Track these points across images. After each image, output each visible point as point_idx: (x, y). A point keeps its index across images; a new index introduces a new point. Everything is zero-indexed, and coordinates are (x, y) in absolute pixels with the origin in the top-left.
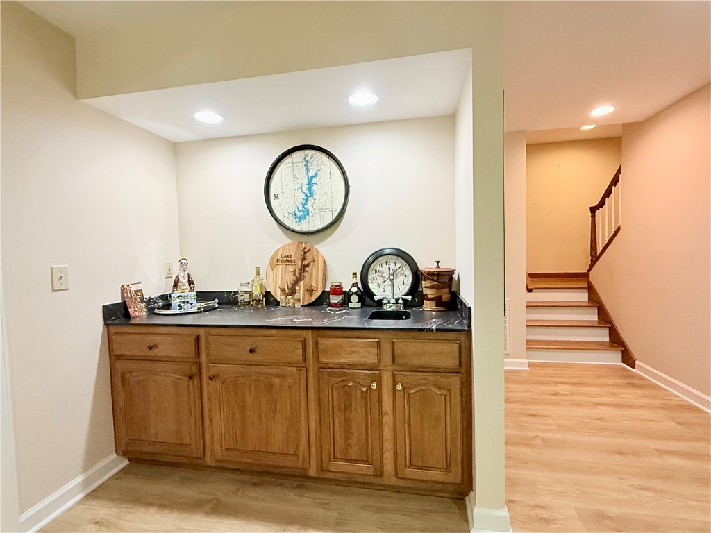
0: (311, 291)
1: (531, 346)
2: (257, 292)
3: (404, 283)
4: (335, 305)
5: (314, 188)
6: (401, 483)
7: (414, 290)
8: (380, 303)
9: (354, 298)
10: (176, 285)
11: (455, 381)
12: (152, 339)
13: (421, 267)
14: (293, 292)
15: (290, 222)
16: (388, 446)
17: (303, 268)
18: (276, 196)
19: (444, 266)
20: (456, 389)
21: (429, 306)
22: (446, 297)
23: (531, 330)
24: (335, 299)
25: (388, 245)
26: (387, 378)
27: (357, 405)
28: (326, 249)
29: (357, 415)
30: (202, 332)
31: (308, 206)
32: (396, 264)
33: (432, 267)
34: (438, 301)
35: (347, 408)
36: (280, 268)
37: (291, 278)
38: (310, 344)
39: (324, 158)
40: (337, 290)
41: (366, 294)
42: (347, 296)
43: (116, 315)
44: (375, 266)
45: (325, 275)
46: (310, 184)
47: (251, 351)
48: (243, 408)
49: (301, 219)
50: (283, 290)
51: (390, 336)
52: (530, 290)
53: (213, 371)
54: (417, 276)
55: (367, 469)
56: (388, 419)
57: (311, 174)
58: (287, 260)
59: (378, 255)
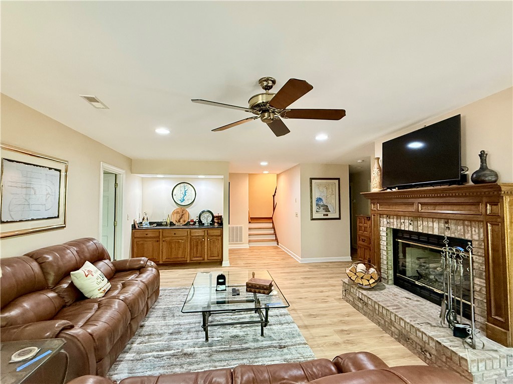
0: (185, 221)
1: (250, 241)
2: (168, 222)
3: (210, 218)
4: (191, 225)
5: (186, 193)
6: (208, 261)
7: (213, 220)
8: (204, 224)
9: (197, 223)
10: (143, 219)
11: (220, 238)
12: (147, 233)
13: (214, 215)
14: (179, 221)
15: (179, 202)
16: (206, 253)
17: (182, 215)
18: (175, 195)
19: (220, 215)
20: (220, 239)
21: (216, 224)
22: (220, 222)
23: (250, 236)
24: (192, 223)
25: (206, 209)
26: (206, 238)
27: (199, 245)
28: (189, 210)
29: (199, 247)
30: (161, 230)
31: (184, 198)
32: (209, 214)
33: (217, 215)
34: (218, 223)
35: (197, 245)
36: (175, 215)
37: (179, 218)
38: (189, 232)
39: (190, 186)
40: (192, 221)
41: (200, 222)
42: (195, 222)
43: (134, 227)
44: (203, 215)
45: (189, 217)
46: (185, 192)
47: (175, 234)
48: (171, 248)
49: (182, 201)
50: (176, 221)
51: (207, 229)
52: (250, 222)
53: (164, 239)
54: (213, 217)
55: (201, 259)
56: (206, 247)
57: (186, 190)
58: (177, 213)
59: (203, 212)
